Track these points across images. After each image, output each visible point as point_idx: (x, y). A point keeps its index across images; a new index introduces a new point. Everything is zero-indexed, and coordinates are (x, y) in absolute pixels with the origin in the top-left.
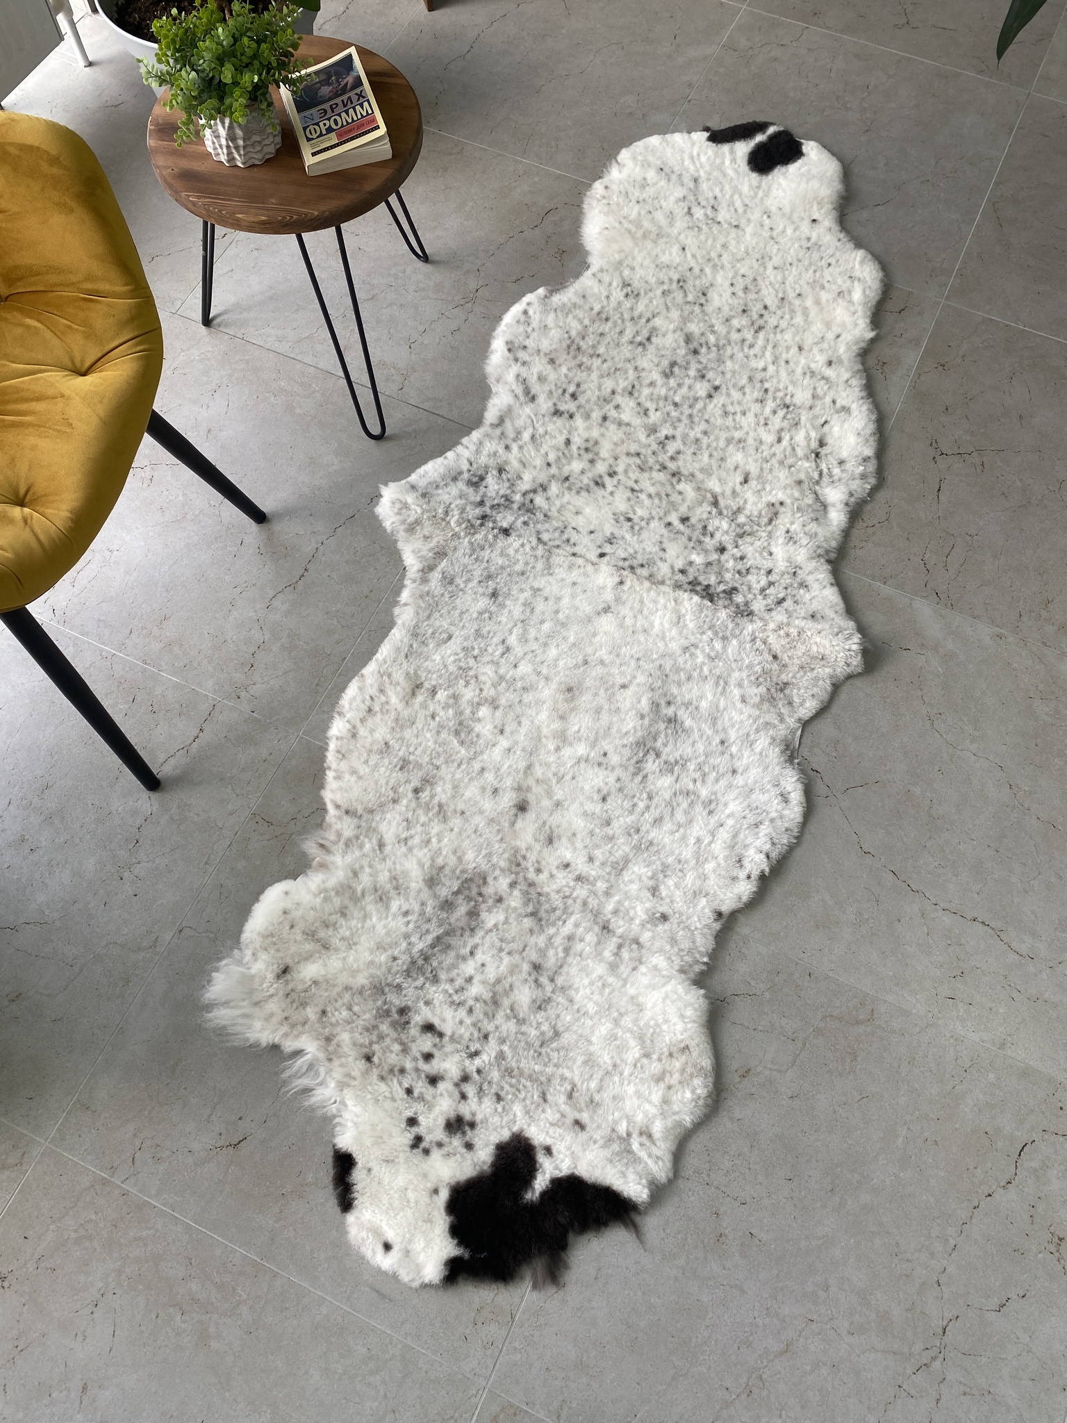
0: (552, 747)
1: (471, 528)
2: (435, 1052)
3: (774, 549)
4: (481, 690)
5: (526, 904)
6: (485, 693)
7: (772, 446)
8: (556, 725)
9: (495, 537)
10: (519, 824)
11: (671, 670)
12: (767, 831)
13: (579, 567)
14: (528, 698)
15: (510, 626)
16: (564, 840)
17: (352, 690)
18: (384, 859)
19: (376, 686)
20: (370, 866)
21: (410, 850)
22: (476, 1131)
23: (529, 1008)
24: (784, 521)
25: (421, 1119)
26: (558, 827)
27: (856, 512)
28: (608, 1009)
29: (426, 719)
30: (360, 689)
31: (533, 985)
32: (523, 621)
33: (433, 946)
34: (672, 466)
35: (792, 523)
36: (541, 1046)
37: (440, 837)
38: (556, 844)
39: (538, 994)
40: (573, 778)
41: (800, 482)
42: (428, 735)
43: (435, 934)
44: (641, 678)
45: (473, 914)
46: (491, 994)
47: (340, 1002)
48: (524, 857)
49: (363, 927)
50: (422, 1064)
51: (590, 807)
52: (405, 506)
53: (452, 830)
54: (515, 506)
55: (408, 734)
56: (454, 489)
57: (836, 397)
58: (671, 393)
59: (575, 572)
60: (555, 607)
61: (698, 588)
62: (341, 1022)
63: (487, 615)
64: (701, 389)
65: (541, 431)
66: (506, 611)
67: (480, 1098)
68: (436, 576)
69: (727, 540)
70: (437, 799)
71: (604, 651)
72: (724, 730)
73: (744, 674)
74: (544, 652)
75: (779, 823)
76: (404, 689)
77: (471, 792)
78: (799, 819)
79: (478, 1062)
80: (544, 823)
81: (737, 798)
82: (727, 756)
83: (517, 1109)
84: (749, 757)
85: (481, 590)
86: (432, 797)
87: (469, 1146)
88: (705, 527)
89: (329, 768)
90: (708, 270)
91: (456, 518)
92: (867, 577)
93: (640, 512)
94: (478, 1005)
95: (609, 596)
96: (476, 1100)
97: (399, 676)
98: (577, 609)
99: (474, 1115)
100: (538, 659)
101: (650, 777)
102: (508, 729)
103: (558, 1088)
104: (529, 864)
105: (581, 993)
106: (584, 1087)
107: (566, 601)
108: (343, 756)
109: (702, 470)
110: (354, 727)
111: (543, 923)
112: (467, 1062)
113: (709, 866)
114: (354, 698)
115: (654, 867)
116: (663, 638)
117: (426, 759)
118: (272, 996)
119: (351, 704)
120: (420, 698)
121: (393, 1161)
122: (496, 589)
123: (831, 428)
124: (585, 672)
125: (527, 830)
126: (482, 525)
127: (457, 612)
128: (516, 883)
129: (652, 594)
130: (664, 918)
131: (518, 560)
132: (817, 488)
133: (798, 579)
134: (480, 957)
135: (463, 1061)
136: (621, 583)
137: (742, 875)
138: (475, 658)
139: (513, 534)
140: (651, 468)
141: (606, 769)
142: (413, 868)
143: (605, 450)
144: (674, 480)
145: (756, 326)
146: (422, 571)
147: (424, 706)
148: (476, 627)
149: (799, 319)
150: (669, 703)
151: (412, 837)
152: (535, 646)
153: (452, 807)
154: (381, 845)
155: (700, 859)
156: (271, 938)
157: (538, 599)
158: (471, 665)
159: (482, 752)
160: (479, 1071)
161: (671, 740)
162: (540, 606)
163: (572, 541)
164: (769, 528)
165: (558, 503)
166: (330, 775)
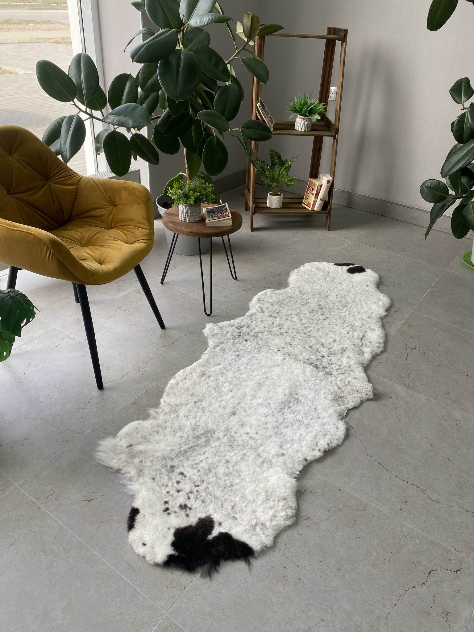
0: (249, 398)
1: (234, 338)
2: (181, 481)
3: (342, 360)
4: (227, 378)
5: (228, 442)
6: (228, 380)
7: (345, 334)
8: (253, 393)
9: (242, 341)
10: (232, 418)
11: (299, 385)
12: (329, 437)
13: (270, 353)
14: (243, 384)
15: (242, 364)
16: (248, 426)
17: (181, 372)
18: (178, 420)
19: (189, 372)
20: (172, 421)
21: (188, 419)
22: (192, 511)
23: (223, 474)
24: (347, 353)
25: (170, 502)
26: (247, 421)
27: (375, 357)
28: (255, 481)
29: (204, 384)
30: (183, 372)
31: (225, 467)
32: (247, 363)
33: (189, 448)
34: (309, 334)
35: (350, 354)
36: (225, 488)
37: (201, 417)
38: (245, 427)
39: (227, 471)
40: (255, 409)
41: (354, 345)
42: (204, 388)
43: (191, 445)
44: (287, 384)
45: (207, 442)
46: (208, 467)
47: (148, 459)
48: (231, 428)
49: (163, 439)
50: (175, 485)
51: (260, 418)
52: (214, 330)
53: (205, 416)
54: (251, 335)
55: (197, 386)
56: (231, 328)
57: (370, 326)
58: (311, 317)
59: (269, 354)
60: (259, 362)
61: (313, 365)
62: (147, 466)
63: (234, 360)
64: (322, 317)
65: (264, 319)
66: (241, 360)
67: (196, 500)
68: (219, 348)
69: (325, 355)
70: (202, 405)
71: (274, 376)
72: (316, 405)
73: (327, 391)
74: (252, 373)
75: (334, 436)
76: (199, 374)
77: (216, 406)
78: (343, 436)
79: (197, 488)
80: (241, 420)
81: (318, 425)
82: (317, 413)
83: (211, 507)
84: (325, 414)
85: (233, 354)
86: (200, 405)
87: (187, 515)
88: (318, 350)
89: (166, 392)
90: (329, 292)
91: (230, 334)
92: (377, 375)
93: (294, 343)
94: (202, 469)
95: (279, 362)
96: (194, 500)
97: (198, 370)
98: (267, 363)
99: (192, 505)
100: (249, 374)
101: (285, 414)
102: (234, 391)
103: (229, 504)
104: (232, 430)
105: (244, 473)
106: (240, 505)
107: (263, 361)
108: (172, 388)
109: (319, 336)
110: (178, 382)
111: (234, 449)
112: (194, 487)
113: (303, 443)
114: (181, 374)
115: (282, 440)
116: (297, 376)
117: (202, 394)
118: (123, 452)
119: (179, 376)
120: (204, 378)
121: (155, 514)
122: (239, 354)
123: (368, 333)
124: (266, 380)
125: (234, 420)
126: (238, 337)
127: (224, 358)
128: (226, 435)
129: (295, 364)
130: (283, 454)
131: (249, 348)
132: (361, 347)
133: (351, 369)
134: (206, 455)
135: (192, 486)
136: (285, 359)
137: (317, 449)
138: (227, 370)
139: (249, 341)
140: (301, 333)
141: (269, 408)
142: (188, 424)
143: (285, 327)
144: (309, 337)
145: (344, 306)
146: (214, 346)
147: (205, 380)
148: (229, 362)
149: (359, 306)
150: (296, 394)
151: (190, 415)
152: (249, 371)
153: (207, 409)
154: (178, 416)
155: (300, 441)
156: (128, 435)
157: (253, 359)
158: (225, 372)
159: (222, 396)
160: (197, 491)
161: (295, 405)
162: (254, 361)
163: (269, 345)
164: (342, 354)
165: (266, 337)
166: (165, 394)
